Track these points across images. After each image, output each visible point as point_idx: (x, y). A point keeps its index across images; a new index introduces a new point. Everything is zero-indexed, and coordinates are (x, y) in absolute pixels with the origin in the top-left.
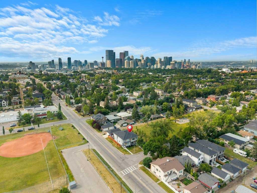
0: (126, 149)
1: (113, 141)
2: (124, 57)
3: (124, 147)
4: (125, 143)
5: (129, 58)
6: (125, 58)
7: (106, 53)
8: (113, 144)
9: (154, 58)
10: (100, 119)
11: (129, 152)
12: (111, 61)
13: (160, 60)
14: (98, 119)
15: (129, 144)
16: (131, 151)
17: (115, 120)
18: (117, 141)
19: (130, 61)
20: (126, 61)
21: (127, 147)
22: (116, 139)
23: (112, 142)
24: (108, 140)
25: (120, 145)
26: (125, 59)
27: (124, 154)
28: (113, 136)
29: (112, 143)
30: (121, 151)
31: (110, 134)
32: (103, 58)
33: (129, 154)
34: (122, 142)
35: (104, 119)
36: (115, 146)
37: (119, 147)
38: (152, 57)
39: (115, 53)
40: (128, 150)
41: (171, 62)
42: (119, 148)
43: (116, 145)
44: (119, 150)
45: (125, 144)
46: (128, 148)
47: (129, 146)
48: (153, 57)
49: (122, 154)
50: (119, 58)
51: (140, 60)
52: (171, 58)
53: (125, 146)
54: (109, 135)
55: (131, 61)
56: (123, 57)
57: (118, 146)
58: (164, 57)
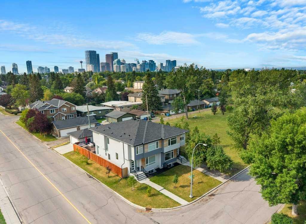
0: (147, 181)
1: (89, 161)
2: (113, 60)
3: (137, 176)
4: (143, 160)
5: (119, 62)
6: (114, 62)
7: (86, 55)
8: (91, 168)
9: (154, 61)
10: (52, 107)
11: (166, 192)
12: (93, 66)
13: (162, 64)
14: (47, 108)
15: (158, 162)
16: (171, 187)
17: (100, 112)
18: (106, 158)
19: (121, 66)
20: (115, 65)
21: (149, 175)
22: (101, 153)
23: (88, 164)
24: (72, 160)
25: (118, 170)
26: (113, 64)
27: (144, 208)
28: (90, 145)
29: (88, 167)
30: (127, 196)
31: (79, 139)
32: (81, 62)
33: (167, 206)
34: (127, 157)
35: (65, 109)
36: (99, 178)
37: (118, 178)
38: (150, 61)
39: (98, 55)
40: (158, 187)
41: (175, 67)
42: (117, 182)
43: (103, 172)
44: (119, 192)
45: (140, 164)
46: (155, 178)
47: (158, 170)
48: (152, 60)
49: (135, 210)
50: (105, 62)
51: (135, 65)
52: (175, 62)
53: (143, 169)
54: (77, 143)
55: (123, 65)
56: (111, 60)
57: (112, 174)
58: (166, 61)
